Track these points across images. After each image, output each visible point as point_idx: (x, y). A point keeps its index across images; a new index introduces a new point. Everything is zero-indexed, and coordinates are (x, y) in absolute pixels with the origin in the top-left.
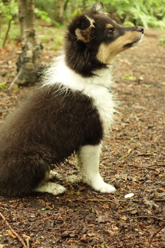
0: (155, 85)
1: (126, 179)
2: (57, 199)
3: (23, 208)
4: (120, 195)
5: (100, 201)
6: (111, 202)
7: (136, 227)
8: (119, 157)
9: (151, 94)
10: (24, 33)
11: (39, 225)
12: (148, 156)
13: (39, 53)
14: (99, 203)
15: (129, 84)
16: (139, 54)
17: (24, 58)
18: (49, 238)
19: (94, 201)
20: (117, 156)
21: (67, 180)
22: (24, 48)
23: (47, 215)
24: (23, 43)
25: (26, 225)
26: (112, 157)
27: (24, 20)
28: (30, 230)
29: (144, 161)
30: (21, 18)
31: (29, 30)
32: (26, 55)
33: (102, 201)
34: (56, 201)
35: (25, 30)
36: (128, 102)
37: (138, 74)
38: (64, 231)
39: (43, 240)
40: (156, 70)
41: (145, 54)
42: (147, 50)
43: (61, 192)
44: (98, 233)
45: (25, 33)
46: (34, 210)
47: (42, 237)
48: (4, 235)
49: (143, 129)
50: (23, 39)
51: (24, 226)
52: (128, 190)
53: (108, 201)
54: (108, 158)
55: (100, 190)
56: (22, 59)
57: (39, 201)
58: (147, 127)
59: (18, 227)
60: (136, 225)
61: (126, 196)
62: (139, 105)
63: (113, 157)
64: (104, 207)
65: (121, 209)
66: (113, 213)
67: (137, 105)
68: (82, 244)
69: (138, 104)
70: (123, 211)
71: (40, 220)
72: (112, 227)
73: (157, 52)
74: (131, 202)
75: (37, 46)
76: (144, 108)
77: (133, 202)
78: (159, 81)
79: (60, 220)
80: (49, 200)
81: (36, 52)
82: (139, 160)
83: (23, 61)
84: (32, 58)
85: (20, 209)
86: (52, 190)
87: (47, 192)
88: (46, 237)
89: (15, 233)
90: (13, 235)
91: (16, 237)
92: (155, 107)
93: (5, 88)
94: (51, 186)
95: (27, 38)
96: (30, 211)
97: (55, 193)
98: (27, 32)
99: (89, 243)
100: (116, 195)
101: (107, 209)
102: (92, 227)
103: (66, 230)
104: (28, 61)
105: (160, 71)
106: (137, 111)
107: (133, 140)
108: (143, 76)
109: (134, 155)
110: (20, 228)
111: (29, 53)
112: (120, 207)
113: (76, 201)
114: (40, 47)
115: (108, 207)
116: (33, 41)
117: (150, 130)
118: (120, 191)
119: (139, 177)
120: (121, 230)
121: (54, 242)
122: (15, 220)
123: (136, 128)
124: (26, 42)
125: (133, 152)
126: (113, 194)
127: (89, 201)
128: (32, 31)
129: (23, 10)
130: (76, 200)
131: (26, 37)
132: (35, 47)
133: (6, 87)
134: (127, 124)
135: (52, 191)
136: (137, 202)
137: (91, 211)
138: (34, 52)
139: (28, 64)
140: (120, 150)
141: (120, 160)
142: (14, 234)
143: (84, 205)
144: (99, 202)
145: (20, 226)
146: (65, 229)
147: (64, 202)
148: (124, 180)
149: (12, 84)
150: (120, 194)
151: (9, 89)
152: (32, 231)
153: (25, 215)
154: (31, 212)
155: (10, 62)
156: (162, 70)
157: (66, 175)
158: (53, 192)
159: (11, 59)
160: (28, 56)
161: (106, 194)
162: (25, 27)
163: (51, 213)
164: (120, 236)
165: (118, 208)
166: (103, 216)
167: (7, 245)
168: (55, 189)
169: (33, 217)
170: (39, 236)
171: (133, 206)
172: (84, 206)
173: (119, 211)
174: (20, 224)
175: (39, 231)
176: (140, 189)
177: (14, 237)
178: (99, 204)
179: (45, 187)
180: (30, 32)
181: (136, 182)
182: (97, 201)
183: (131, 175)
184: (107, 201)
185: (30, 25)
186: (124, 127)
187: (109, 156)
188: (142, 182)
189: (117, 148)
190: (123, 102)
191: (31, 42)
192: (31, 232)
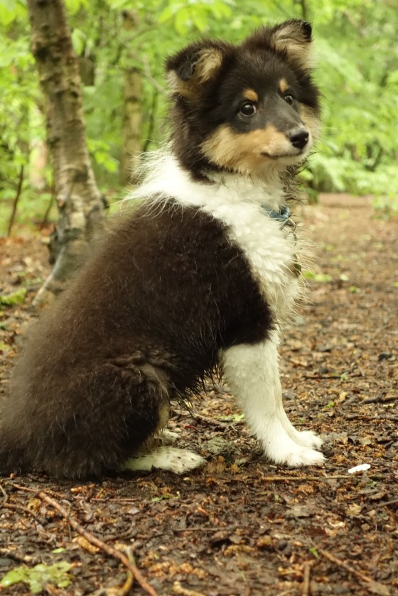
0: (379, 289)
1: (345, 441)
2: (185, 482)
3: (107, 498)
4: (336, 470)
5: (290, 480)
6: (317, 481)
7: (387, 522)
8: (320, 406)
9: (374, 304)
10: (61, 175)
11: (151, 527)
12: (389, 401)
13: (101, 218)
14: (288, 485)
15: (316, 289)
16: (331, 238)
17: (67, 231)
18: (178, 549)
19: (276, 482)
20: (315, 405)
21: (203, 450)
22: (65, 208)
23: (166, 507)
24: (62, 197)
25: (120, 528)
26: (304, 407)
27: (61, 144)
28: (131, 536)
29: (382, 411)
30: (52, 140)
31: (72, 166)
32: (69, 223)
33: (294, 481)
34: (185, 485)
35: (65, 167)
36: (320, 318)
37: (336, 271)
38: (214, 532)
39: (166, 553)
40: (375, 262)
41: (343, 237)
42: (347, 229)
43: (193, 465)
44: (298, 534)
45: (65, 174)
46: (134, 501)
47: (162, 547)
48: (68, 548)
49: (367, 361)
50: (61, 188)
51: (113, 530)
52: (354, 458)
53: (310, 480)
54: (295, 410)
55: (286, 462)
56: (61, 234)
57: (142, 486)
58: (376, 358)
59: (101, 534)
60: (386, 518)
61: (352, 471)
62: (349, 323)
63: (306, 407)
64: (303, 491)
65: (343, 493)
66: (327, 500)
67: (342, 322)
68: (261, 553)
69: (346, 320)
70: (349, 497)
71: (151, 519)
72: (330, 523)
73: (372, 232)
74: (365, 479)
75: (93, 203)
76: (361, 328)
77: (370, 478)
78: (388, 282)
79: (200, 516)
80: (166, 483)
81: (92, 216)
82: (371, 410)
83: (64, 238)
84: (83, 229)
85: (100, 501)
86: (172, 462)
87: (160, 469)
88: (171, 547)
89: (95, 540)
90: (90, 546)
91: (98, 549)
92: (388, 323)
93: (24, 303)
94: (168, 453)
95: (71, 185)
96: (125, 503)
97: (179, 468)
98: (69, 170)
99: (280, 552)
100: (326, 469)
101: (309, 494)
102: (279, 524)
103: (219, 530)
104: (75, 238)
105: (387, 264)
106: (346, 334)
107: (346, 378)
108: (348, 273)
109: (357, 403)
110: (106, 534)
111: (78, 219)
112: (341, 490)
113: (233, 483)
114: (101, 205)
115: (312, 490)
116: (86, 192)
117: (384, 363)
118: (335, 461)
119: (376, 436)
120: (353, 526)
121: (193, 556)
122: (92, 520)
123: (349, 361)
124: (69, 195)
125: (352, 398)
126: (318, 468)
127: (263, 482)
128: (81, 169)
129: (57, 122)
130: (232, 481)
131: (68, 182)
132: (89, 205)
133: (28, 300)
134: (327, 354)
135: (173, 464)
136: (382, 480)
137: (271, 499)
138: (87, 217)
139: (76, 243)
140: (319, 396)
141: (325, 412)
142: (93, 544)
143: (254, 489)
144: (288, 482)
145: (104, 531)
146: (216, 529)
147: (204, 487)
148: (341, 443)
149: (41, 291)
150: (336, 468)
151: (34, 303)
152: (135, 538)
153: (114, 511)
154: (126, 505)
155: (28, 260)
156: (390, 263)
157: (200, 441)
158: (175, 464)
159: (29, 255)
160: (74, 225)
161: (304, 468)
162: (63, 160)
163: (177, 503)
164: (351, 537)
165: (335, 492)
166: (304, 506)
167: (80, 564)
168: (179, 458)
169: (133, 513)
170: (154, 546)
171: (372, 486)
172: (252, 491)
173: (341, 497)
174: (105, 527)
175: (152, 538)
176: (383, 457)
177: (94, 549)
178: (290, 487)
179: (155, 455)
180: (77, 171)
181: (370, 446)
182: (283, 481)
183: (355, 434)
184: (307, 479)
185: (75, 154)
186: (319, 359)
187: (297, 405)
188: (385, 446)
189: (312, 393)
190: (308, 319)
191: (79, 193)
192: (132, 540)
